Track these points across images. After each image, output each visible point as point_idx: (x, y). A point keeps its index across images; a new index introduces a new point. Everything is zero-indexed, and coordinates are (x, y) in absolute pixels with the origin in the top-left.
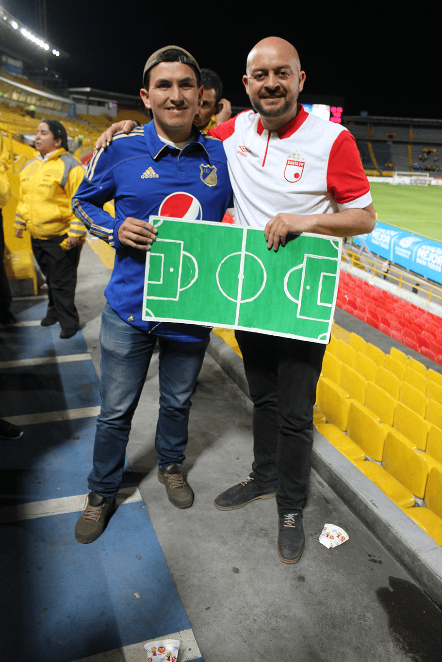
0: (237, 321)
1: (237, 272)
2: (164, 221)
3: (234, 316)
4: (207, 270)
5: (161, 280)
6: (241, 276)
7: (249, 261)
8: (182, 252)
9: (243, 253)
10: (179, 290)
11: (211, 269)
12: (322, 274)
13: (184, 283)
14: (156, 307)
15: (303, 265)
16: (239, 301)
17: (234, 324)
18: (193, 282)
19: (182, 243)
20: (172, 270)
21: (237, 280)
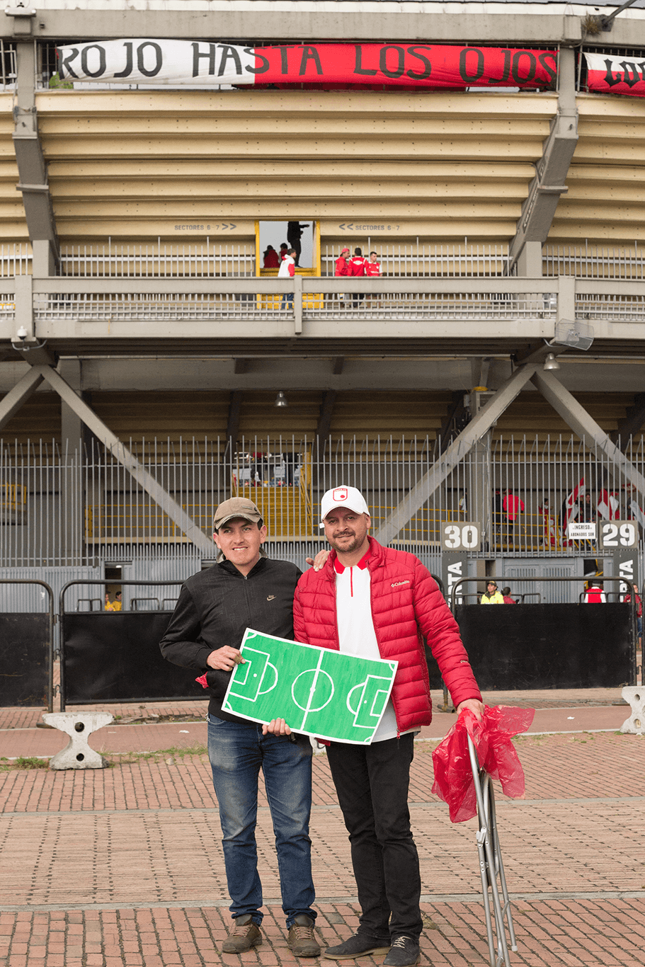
0: (303, 727)
1: (310, 686)
2: (258, 635)
3: (301, 723)
4: (286, 680)
5: (245, 681)
6: (313, 690)
7: (322, 678)
8: (267, 663)
9: (318, 670)
10: (258, 693)
11: (289, 681)
12: (378, 691)
13: (264, 688)
14: (237, 703)
15: (365, 684)
16: (307, 710)
17: (299, 729)
18: (271, 688)
19: (269, 655)
20: (255, 675)
21: (309, 692)
